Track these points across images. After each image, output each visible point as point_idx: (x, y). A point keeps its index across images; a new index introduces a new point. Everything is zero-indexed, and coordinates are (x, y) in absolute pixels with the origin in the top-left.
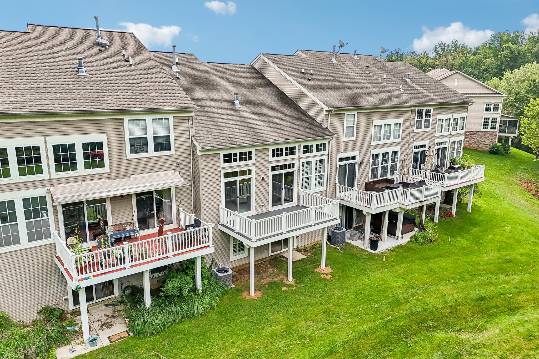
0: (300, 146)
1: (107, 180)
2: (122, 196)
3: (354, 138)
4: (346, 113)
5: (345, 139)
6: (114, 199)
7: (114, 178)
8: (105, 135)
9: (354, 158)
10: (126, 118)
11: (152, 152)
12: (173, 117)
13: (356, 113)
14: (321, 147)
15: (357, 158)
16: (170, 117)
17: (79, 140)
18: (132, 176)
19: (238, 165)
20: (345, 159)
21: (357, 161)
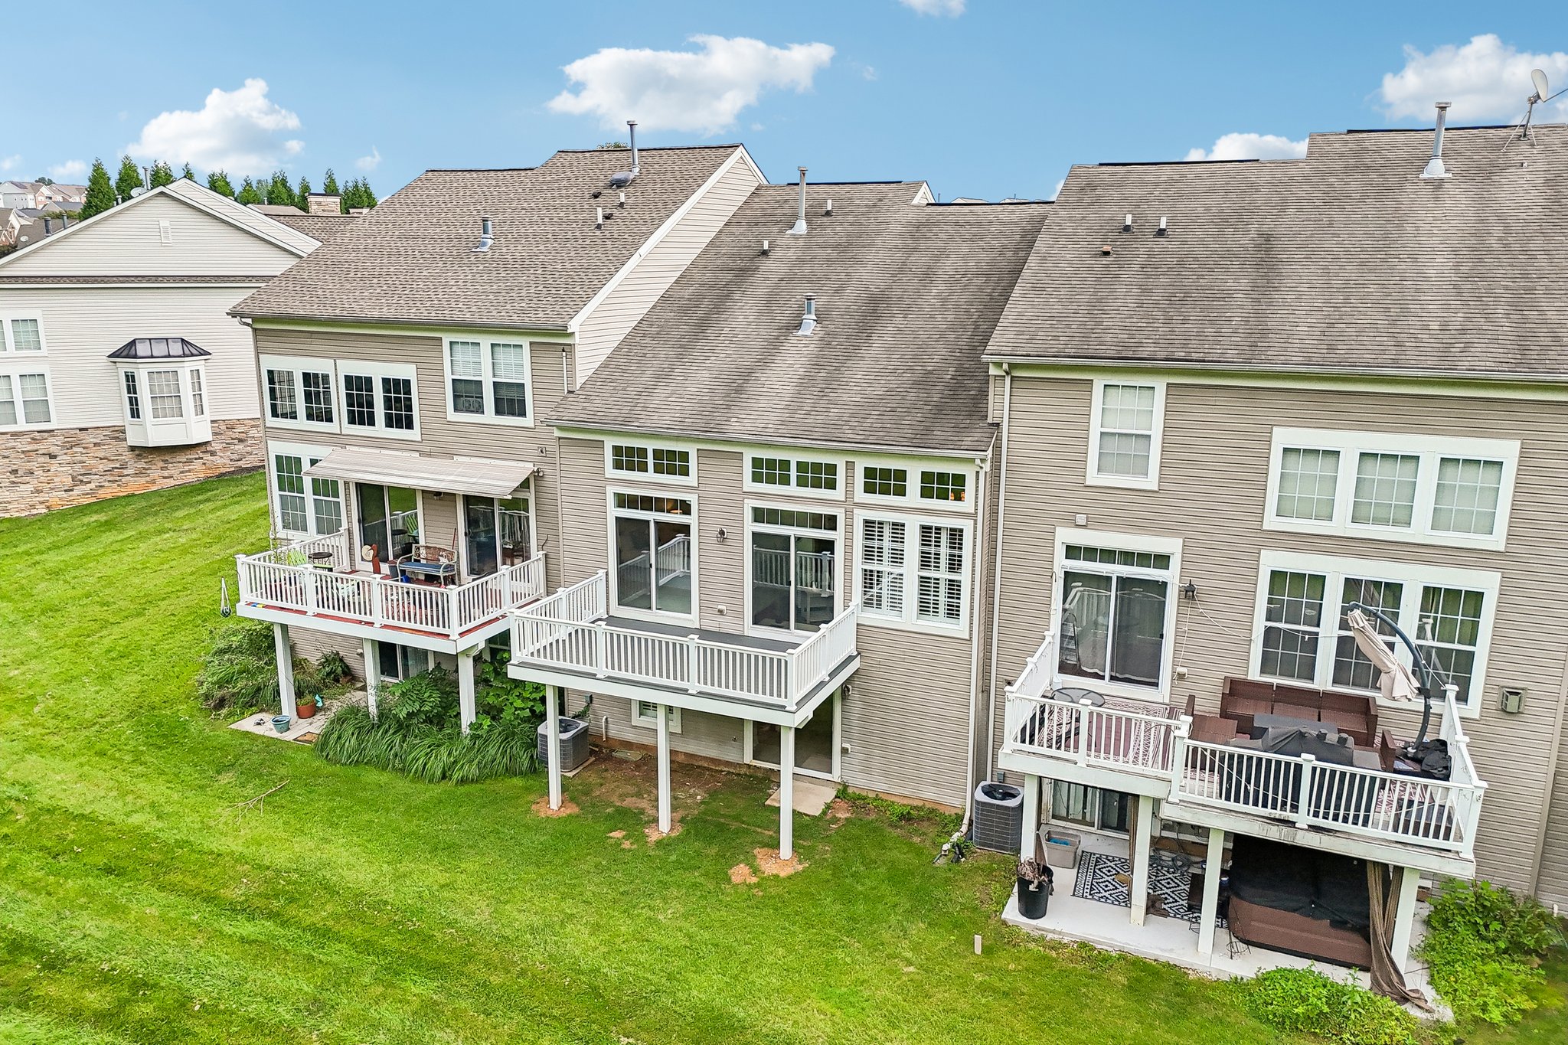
0: (850, 465)
1: (417, 455)
2: (438, 494)
3: (1151, 482)
4: (1099, 382)
5: (1093, 478)
6: (426, 493)
7: (430, 455)
8: (414, 366)
9: (1162, 561)
10: (447, 338)
11: (489, 416)
12: (531, 343)
13: (1160, 384)
14: (942, 486)
15: (1175, 563)
16: (525, 341)
17: (378, 371)
18: (455, 457)
19: (649, 482)
20: (1108, 555)
21: (1172, 577)
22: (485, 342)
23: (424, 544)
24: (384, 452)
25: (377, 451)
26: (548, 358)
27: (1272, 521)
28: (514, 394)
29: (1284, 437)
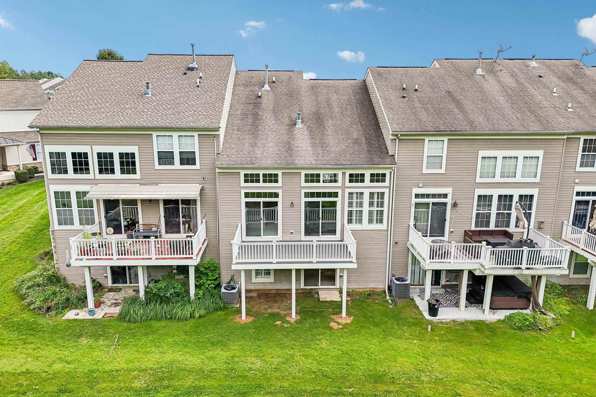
0: (344, 174)
1: (139, 185)
2: (151, 200)
3: (443, 171)
4: (427, 139)
5: (425, 171)
6: (143, 201)
7: (145, 184)
8: (137, 147)
9: (445, 196)
10: (155, 134)
11: (177, 166)
12: (198, 135)
13: (446, 139)
14: (377, 178)
15: (450, 197)
16: (196, 134)
17: (116, 150)
18: (159, 185)
19: (261, 187)
20: (428, 196)
21: (449, 200)
22: (175, 135)
23: (142, 223)
24: (119, 185)
25: (116, 185)
26: (207, 141)
27: (478, 180)
28: (190, 156)
29: (482, 153)
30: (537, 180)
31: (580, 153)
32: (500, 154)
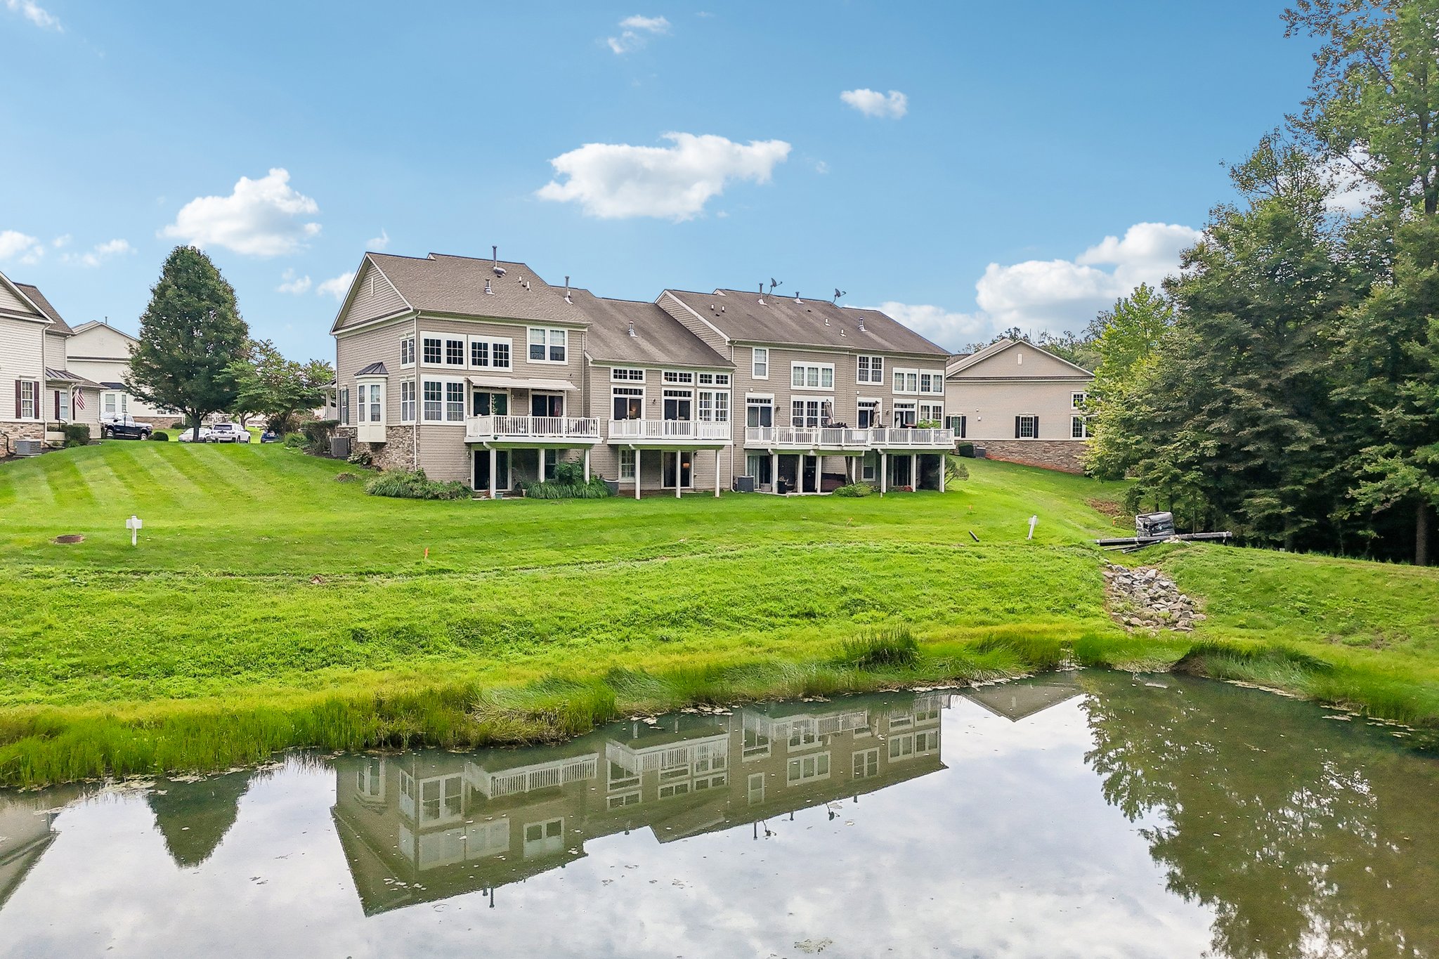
0: (695, 373)
1: (510, 379)
3: (766, 378)
4: (754, 347)
5: (754, 377)
6: (514, 391)
7: (516, 378)
8: (511, 339)
9: (768, 401)
10: (529, 328)
11: (548, 360)
12: (569, 330)
13: (767, 349)
14: (722, 380)
15: (773, 401)
16: (566, 330)
17: (491, 341)
18: (529, 380)
19: (628, 383)
20: (757, 401)
21: (772, 405)
22: (548, 329)
24: (491, 378)
26: (576, 337)
27: (793, 387)
28: (560, 352)
29: (794, 363)
30: (832, 389)
31: (858, 369)
32: (806, 364)
